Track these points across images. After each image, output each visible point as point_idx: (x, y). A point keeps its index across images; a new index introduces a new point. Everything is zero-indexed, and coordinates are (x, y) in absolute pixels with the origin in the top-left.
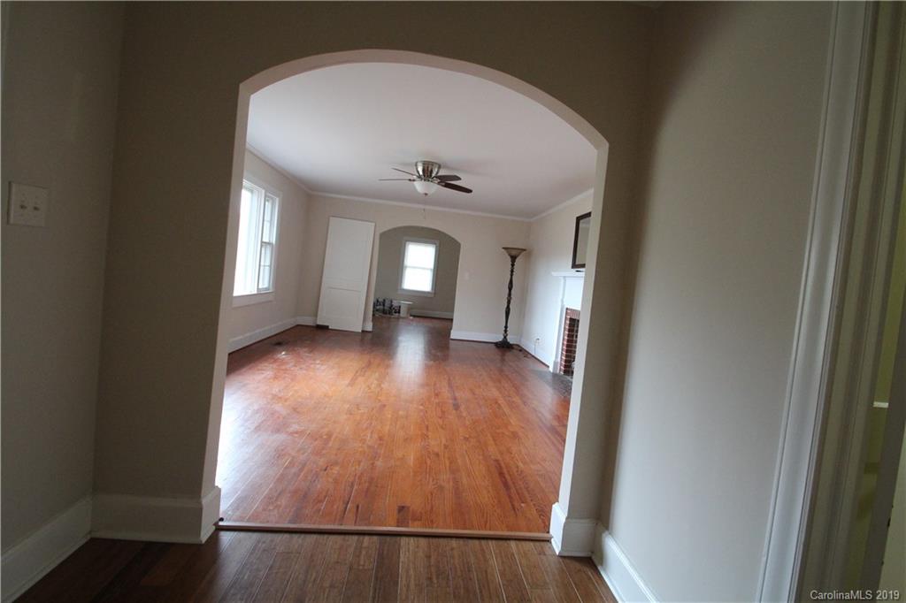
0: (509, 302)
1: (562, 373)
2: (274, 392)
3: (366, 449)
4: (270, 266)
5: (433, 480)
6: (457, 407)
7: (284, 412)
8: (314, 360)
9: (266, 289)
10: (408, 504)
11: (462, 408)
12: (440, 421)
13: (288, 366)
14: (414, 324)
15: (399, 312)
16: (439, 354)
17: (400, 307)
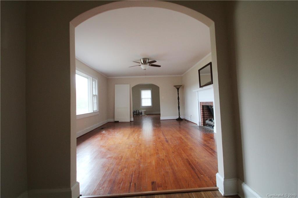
0: (179, 104)
1: (202, 125)
2: (101, 145)
3: (136, 160)
4: (97, 103)
5: (164, 170)
6: (167, 141)
7: (105, 151)
8: (115, 132)
9: (96, 111)
10: (155, 180)
11: (169, 142)
12: (162, 147)
13: (105, 135)
14: (147, 117)
15: (142, 114)
16: (157, 125)
17: (142, 112)
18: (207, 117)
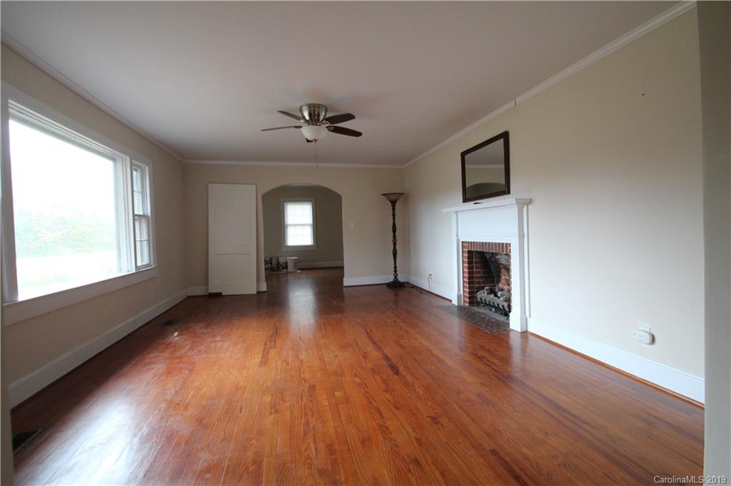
0: (395, 244)
1: (467, 305)
2: (169, 398)
4: (149, 240)
6: (395, 370)
7: (186, 431)
9: (147, 266)
11: (402, 370)
12: (390, 397)
13: (182, 352)
14: (304, 277)
15: (287, 268)
17: (287, 263)
18: (479, 283)
